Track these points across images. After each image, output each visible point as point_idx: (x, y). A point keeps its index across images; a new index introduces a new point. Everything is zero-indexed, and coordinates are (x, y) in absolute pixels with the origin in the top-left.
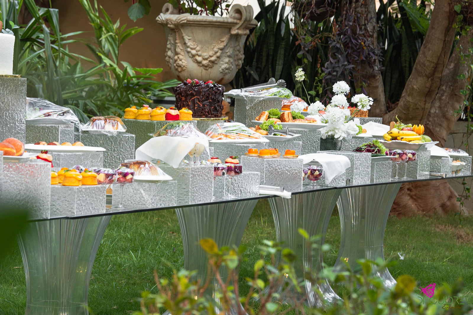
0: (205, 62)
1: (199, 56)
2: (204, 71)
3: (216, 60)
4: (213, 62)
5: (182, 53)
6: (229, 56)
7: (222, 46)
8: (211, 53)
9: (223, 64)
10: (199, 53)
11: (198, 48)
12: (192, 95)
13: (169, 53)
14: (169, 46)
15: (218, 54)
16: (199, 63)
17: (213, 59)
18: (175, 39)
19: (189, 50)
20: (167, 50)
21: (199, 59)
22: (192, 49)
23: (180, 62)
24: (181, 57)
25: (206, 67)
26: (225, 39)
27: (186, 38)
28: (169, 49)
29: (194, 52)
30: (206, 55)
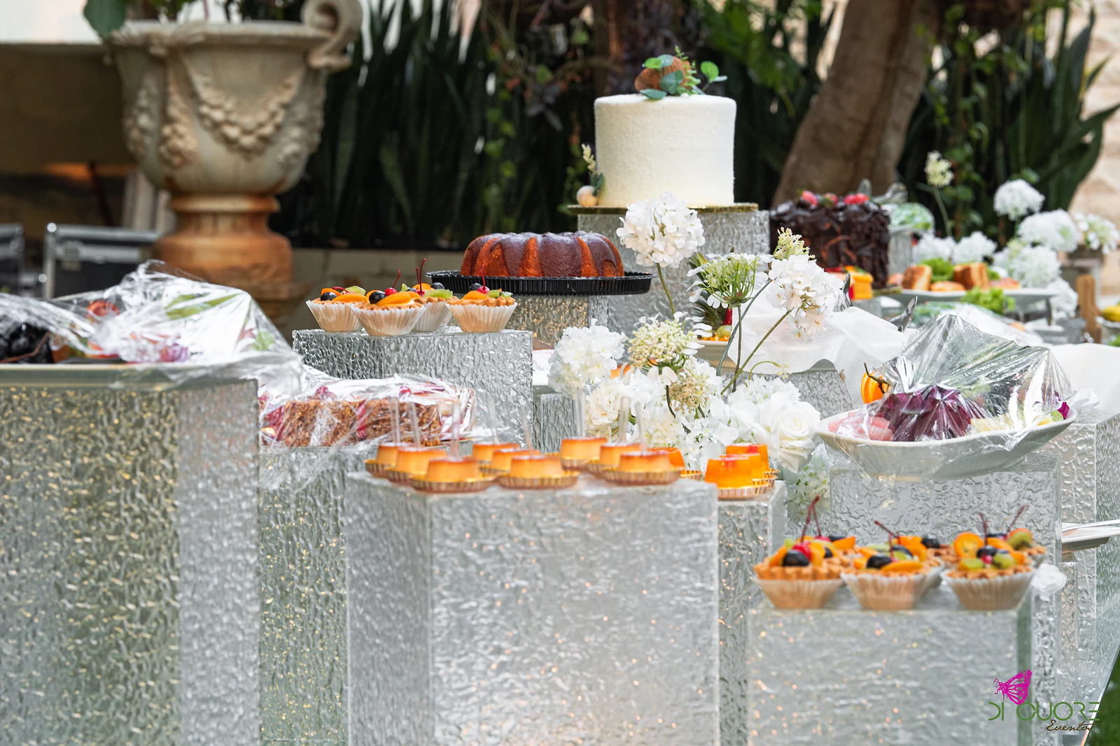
0: (247, 141)
1: (232, 124)
2: (242, 164)
3: (272, 135)
4: (265, 140)
5: (184, 119)
6: (301, 124)
7: (286, 97)
8: (262, 116)
9: (286, 144)
10: (233, 118)
11: (229, 105)
12: (832, 233)
13: (144, 120)
14: (143, 102)
15: (279, 119)
16: (229, 142)
17: (268, 130)
18: (164, 86)
19: (205, 110)
20: (135, 112)
21: (233, 132)
22: (213, 107)
23: (180, 144)
24: (181, 129)
25: (247, 152)
26: (294, 80)
27: (199, 80)
28: (142, 110)
29: (218, 115)
30: (248, 121)
